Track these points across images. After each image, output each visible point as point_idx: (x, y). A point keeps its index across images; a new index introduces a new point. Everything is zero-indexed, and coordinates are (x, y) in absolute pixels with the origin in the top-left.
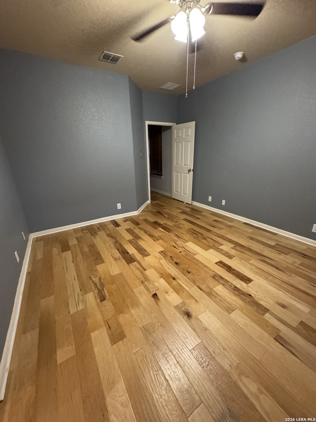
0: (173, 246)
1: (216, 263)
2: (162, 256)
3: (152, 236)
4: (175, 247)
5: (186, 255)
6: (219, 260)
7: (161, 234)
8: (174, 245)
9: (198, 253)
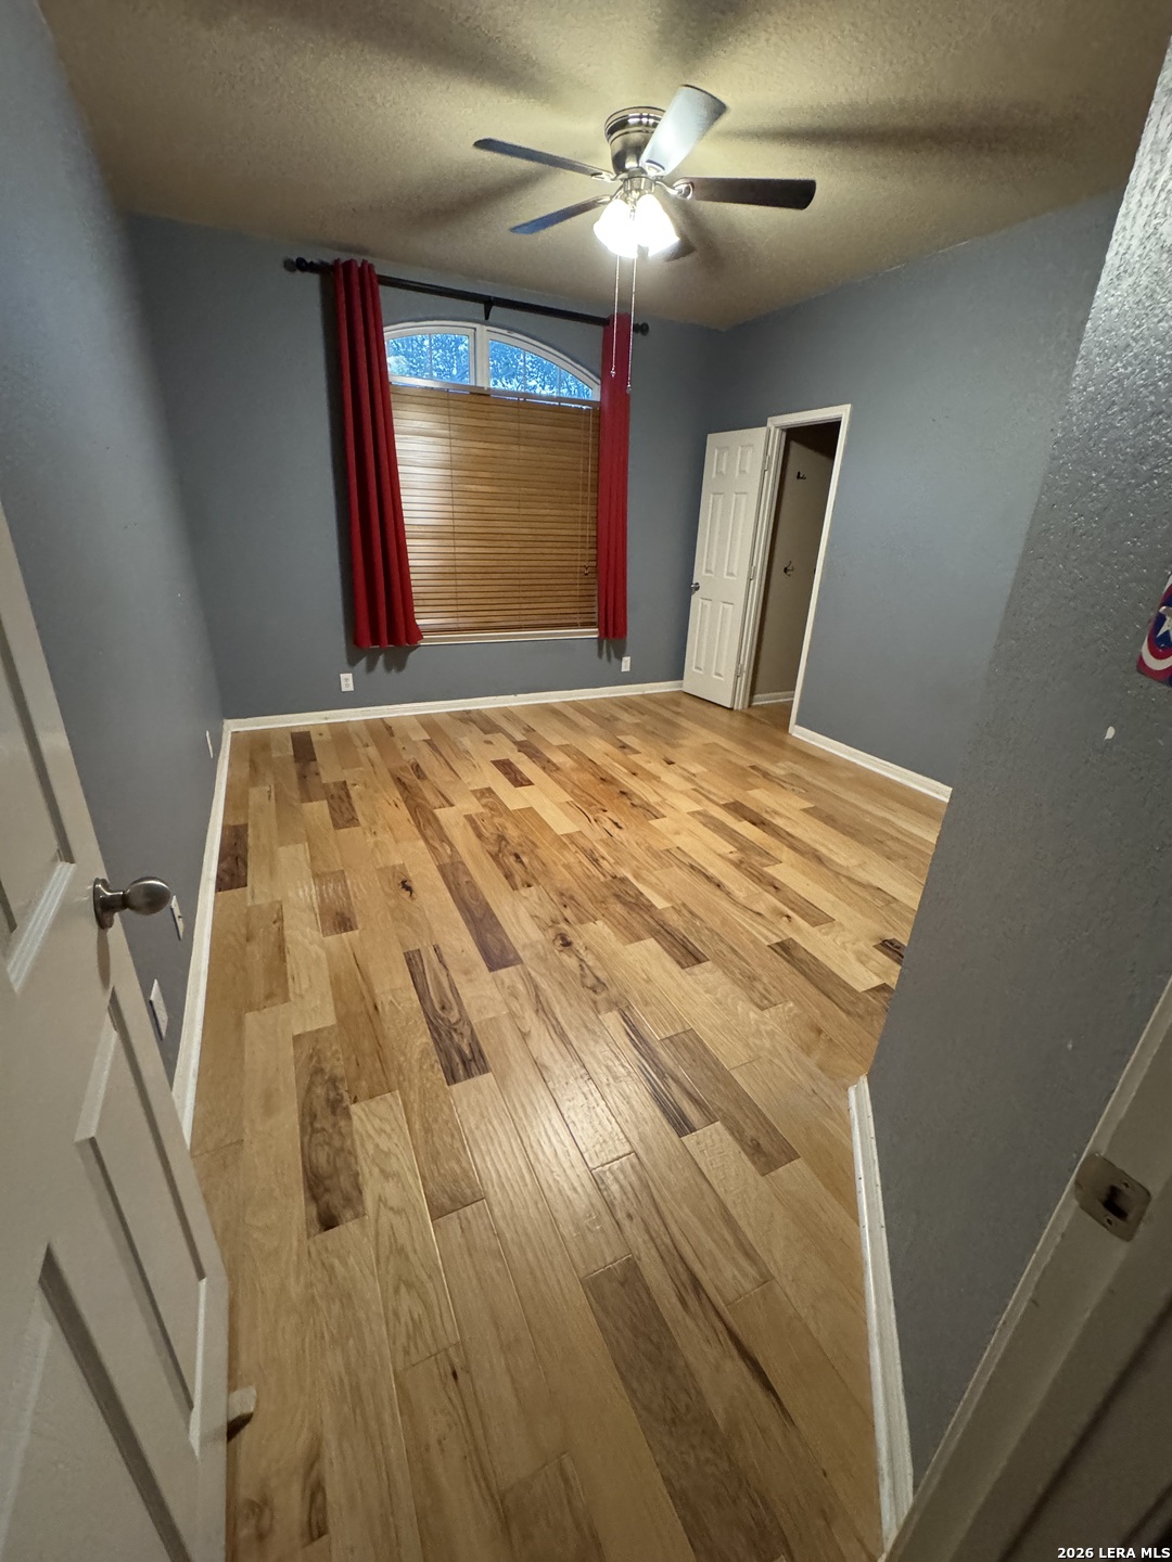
0: (620, 828)
1: (531, 783)
2: (657, 807)
3: (692, 867)
4: (616, 824)
5: (591, 805)
6: (519, 788)
7: (655, 872)
8: (617, 830)
9: (559, 805)
